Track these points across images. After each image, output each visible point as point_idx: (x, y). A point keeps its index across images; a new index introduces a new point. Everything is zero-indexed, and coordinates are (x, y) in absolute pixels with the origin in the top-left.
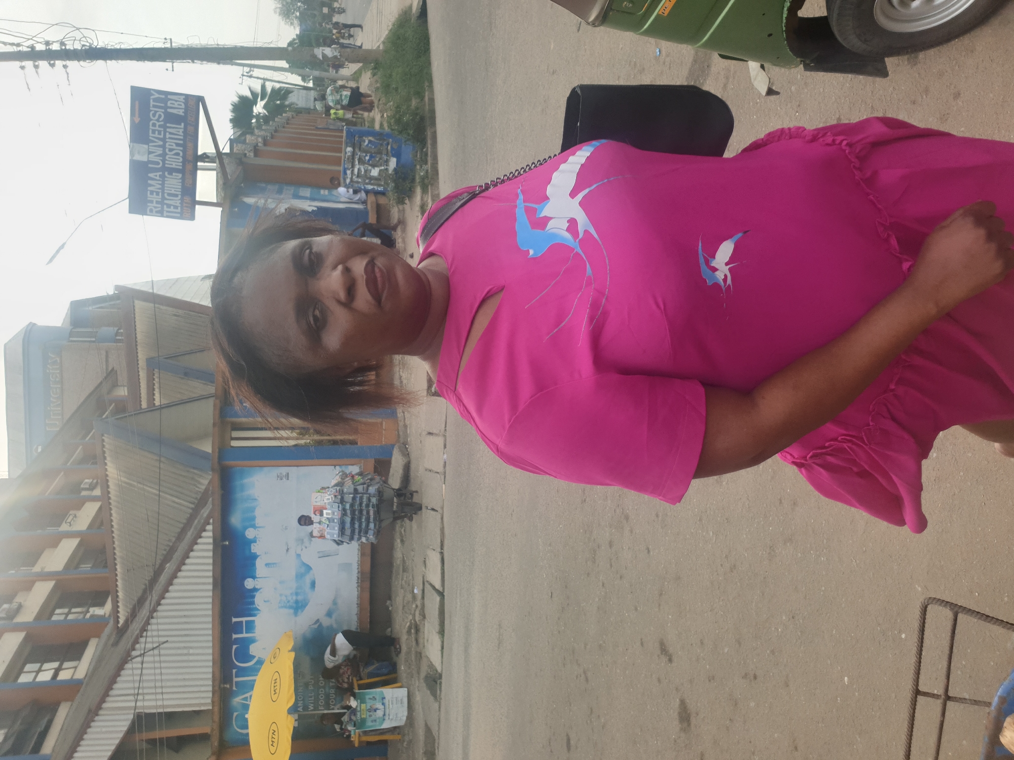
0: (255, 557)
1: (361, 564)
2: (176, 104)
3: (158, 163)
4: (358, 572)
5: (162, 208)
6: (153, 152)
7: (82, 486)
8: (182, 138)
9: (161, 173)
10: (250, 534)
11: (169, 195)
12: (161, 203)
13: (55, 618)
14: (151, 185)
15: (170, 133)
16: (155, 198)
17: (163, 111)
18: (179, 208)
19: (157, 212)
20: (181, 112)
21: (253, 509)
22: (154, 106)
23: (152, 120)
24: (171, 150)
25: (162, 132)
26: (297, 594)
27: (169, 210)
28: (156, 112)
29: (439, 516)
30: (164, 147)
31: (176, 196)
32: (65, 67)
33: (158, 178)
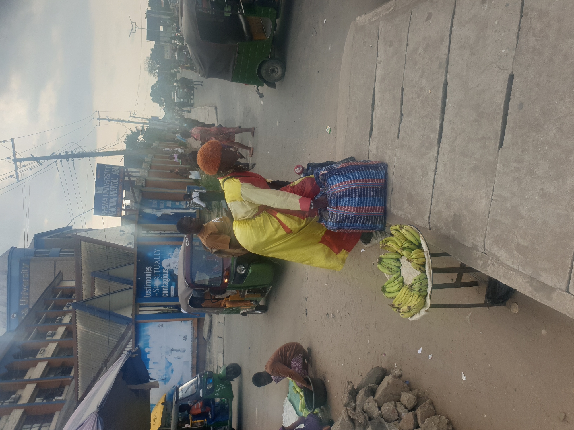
0: (148, 360)
1: (192, 361)
2: (115, 170)
3: (107, 194)
4: (191, 365)
5: (108, 212)
6: (105, 190)
7: (47, 335)
8: (117, 184)
9: (108, 198)
10: (147, 350)
11: (111, 207)
12: (108, 210)
13: (36, 402)
14: (104, 203)
15: (112, 182)
16: (105, 208)
17: (110, 173)
18: (115, 212)
19: (106, 214)
20: (117, 174)
21: (148, 340)
22: (106, 172)
23: (105, 177)
24: (112, 189)
25: (109, 182)
26: (166, 375)
27: (110, 213)
28: (107, 174)
29: (222, 340)
30: (109, 187)
31: (114, 207)
32: (73, 161)
33: (107, 200)
